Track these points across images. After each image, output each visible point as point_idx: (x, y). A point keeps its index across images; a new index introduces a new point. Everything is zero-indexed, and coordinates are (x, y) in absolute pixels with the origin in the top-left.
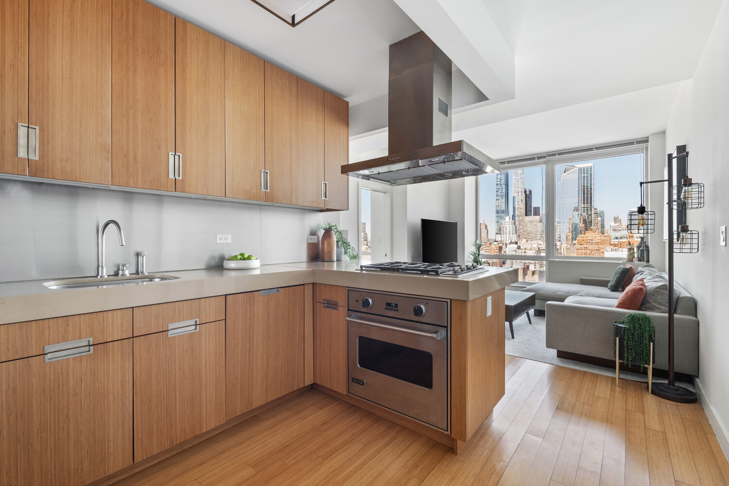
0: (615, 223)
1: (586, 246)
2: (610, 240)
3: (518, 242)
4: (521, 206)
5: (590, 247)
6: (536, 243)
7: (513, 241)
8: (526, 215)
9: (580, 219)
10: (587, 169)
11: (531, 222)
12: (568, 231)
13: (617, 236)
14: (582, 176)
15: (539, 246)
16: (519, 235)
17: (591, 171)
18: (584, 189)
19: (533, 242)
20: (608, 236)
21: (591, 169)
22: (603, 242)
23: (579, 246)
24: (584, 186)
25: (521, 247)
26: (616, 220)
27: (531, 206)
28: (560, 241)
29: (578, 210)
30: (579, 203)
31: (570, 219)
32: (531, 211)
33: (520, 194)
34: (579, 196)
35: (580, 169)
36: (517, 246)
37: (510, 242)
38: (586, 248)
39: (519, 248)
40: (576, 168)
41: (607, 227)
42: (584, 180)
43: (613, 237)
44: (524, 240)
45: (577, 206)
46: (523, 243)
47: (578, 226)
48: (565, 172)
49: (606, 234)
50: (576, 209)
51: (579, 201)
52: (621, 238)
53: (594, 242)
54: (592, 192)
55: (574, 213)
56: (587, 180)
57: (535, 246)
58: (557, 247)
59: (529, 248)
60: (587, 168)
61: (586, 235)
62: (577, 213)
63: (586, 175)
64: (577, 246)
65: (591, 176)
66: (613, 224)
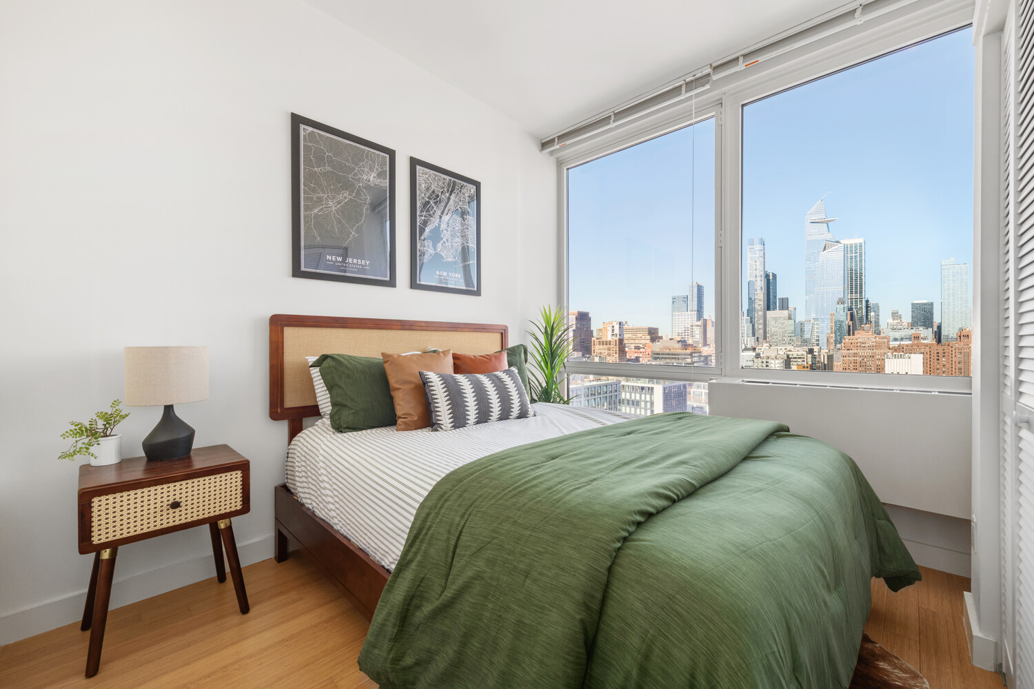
0: (894, 319)
1: (856, 351)
2: (888, 342)
3: (757, 348)
4: (760, 296)
5: (861, 352)
6: (783, 348)
7: (749, 346)
8: (768, 309)
9: (847, 314)
10: (856, 247)
11: (776, 319)
12: (829, 331)
13: (897, 337)
14: (849, 255)
15: (788, 353)
16: (758, 338)
17: (861, 249)
18: (851, 273)
19: (779, 348)
20: (885, 338)
21: (861, 246)
22: (878, 346)
23: (846, 351)
24: (851, 270)
25: (761, 355)
26: (895, 315)
27: (775, 297)
28: (818, 345)
29: (843, 303)
30: (844, 292)
31: (832, 315)
32: (775, 303)
33: (759, 279)
34: (844, 284)
35: (846, 247)
36: (754, 354)
37: (743, 347)
38: (855, 355)
39: (758, 356)
40: (840, 245)
41: (883, 325)
42: (851, 262)
43: (891, 339)
44: (766, 345)
45: (842, 296)
46: (764, 349)
47: (844, 324)
48: (824, 249)
49: (882, 335)
50: (841, 302)
51: (844, 290)
52: (902, 339)
53: (867, 345)
54: (863, 277)
55: (838, 306)
56: (856, 261)
57: (781, 353)
58: (815, 353)
59: (773, 357)
60: (856, 244)
61: (856, 336)
62: (842, 306)
63: (854, 255)
64: (843, 351)
65: (861, 256)
66: (890, 321)
